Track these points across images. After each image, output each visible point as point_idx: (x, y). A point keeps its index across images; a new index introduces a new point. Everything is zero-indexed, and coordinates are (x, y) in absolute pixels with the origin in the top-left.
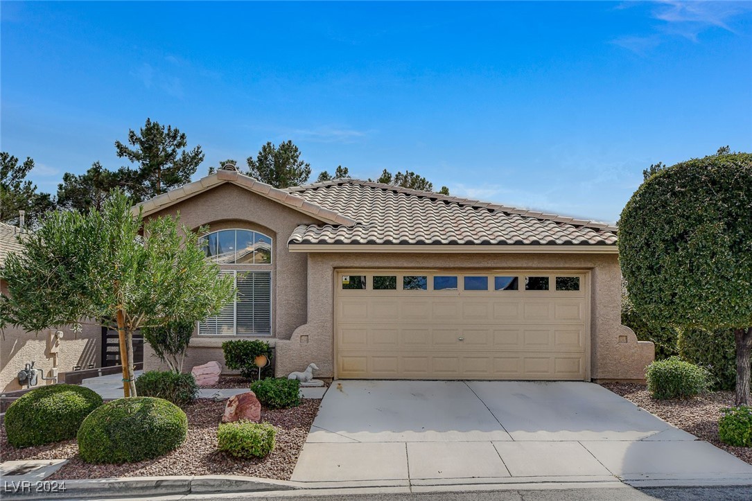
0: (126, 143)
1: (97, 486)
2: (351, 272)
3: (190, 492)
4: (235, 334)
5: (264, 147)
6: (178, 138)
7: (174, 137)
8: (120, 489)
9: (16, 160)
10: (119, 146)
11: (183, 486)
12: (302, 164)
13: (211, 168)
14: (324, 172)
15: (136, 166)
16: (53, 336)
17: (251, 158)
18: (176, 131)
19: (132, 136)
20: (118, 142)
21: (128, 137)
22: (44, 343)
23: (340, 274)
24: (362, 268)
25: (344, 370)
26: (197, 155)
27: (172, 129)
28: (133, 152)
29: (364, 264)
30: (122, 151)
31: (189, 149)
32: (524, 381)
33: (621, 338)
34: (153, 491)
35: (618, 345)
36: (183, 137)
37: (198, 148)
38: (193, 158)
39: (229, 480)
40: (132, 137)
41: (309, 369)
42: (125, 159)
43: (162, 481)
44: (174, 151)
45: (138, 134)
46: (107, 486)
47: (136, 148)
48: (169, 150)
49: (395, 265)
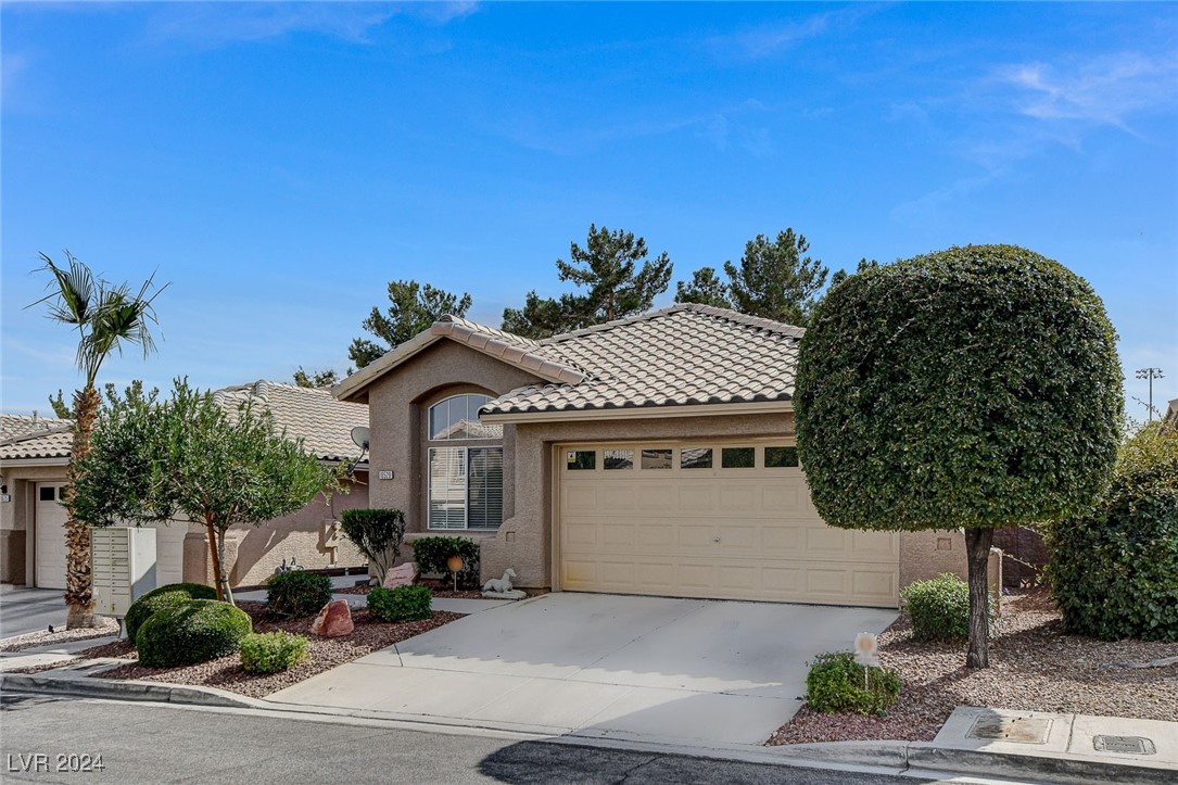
0: (569, 261)
1: (105, 686)
2: (578, 446)
3: (168, 701)
4: (466, 528)
5: (750, 243)
6: (635, 245)
7: (629, 245)
8: (121, 691)
9: (454, 299)
10: (561, 265)
11: (165, 693)
12: (808, 262)
13: (679, 283)
14: (839, 270)
15: (584, 291)
16: (328, 528)
17: (729, 262)
18: (630, 238)
19: (575, 249)
20: (559, 261)
21: (570, 252)
22: (316, 535)
23: (565, 450)
24: (585, 441)
25: (569, 579)
26: (662, 266)
27: (626, 234)
28: (579, 273)
29: (594, 435)
30: (567, 272)
31: (652, 258)
32: (799, 604)
33: (942, 543)
34: (143, 697)
35: (934, 554)
36: (640, 243)
37: (664, 256)
38: (658, 271)
39: (199, 692)
40: (574, 251)
41: (506, 577)
42: (570, 282)
43: (151, 687)
44: (629, 264)
45: (584, 247)
46: (112, 687)
47: (584, 266)
48: (623, 265)
49: (616, 437)
